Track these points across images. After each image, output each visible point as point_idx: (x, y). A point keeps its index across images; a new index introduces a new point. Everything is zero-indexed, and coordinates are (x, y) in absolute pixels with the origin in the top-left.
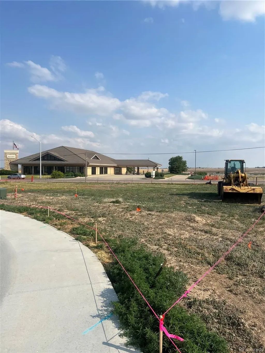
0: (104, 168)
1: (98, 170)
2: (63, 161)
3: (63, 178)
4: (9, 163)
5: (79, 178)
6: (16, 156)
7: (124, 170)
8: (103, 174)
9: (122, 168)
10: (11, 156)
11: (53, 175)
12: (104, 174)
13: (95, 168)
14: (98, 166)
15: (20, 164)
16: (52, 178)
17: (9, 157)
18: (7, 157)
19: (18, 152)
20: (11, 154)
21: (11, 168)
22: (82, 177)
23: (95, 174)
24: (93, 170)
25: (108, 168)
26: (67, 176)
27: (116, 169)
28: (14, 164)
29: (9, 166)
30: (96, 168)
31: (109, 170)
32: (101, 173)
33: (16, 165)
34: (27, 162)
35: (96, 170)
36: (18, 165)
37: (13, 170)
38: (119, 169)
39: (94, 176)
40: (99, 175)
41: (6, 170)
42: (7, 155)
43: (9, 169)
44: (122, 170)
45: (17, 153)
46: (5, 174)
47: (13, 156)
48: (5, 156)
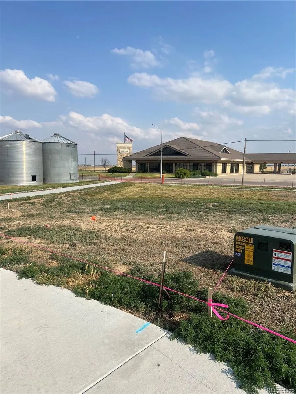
0: (235, 165)
1: (229, 167)
2: (187, 156)
3: (189, 178)
4: (122, 159)
5: (207, 177)
6: (130, 150)
7: (257, 168)
8: (234, 172)
9: (255, 165)
10: (124, 150)
11: (178, 174)
12: (236, 172)
13: (225, 164)
14: (229, 162)
15: (134, 160)
16: (176, 177)
17: (122, 151)
18: (120, 152)
19: (131, 145)
20: (124, 148)
21: (123, 165)
22: (211, 177)
23: (226, 173)
24: (224, 167)
25: (240, 165)
26: (194, 175)
27: (248, 166)
28: (127, 160)
29: (122, 163)
30: (227, 164)
31: (241, 166)
32: (232, 171)
33: (130, 161)
34: (142, 157)
35: (227, 167)
36: (131, 161)
37: (126, 167)
38: (251, 166)
39: (224, 175)
40: (229, 174)
41: (119, 167)
42: (121, 150)
43: (122, 166)
44: (255, 167)
45: (131, 147)
46: (118, 172)
47: (127, 150)
48: (118, 151)
